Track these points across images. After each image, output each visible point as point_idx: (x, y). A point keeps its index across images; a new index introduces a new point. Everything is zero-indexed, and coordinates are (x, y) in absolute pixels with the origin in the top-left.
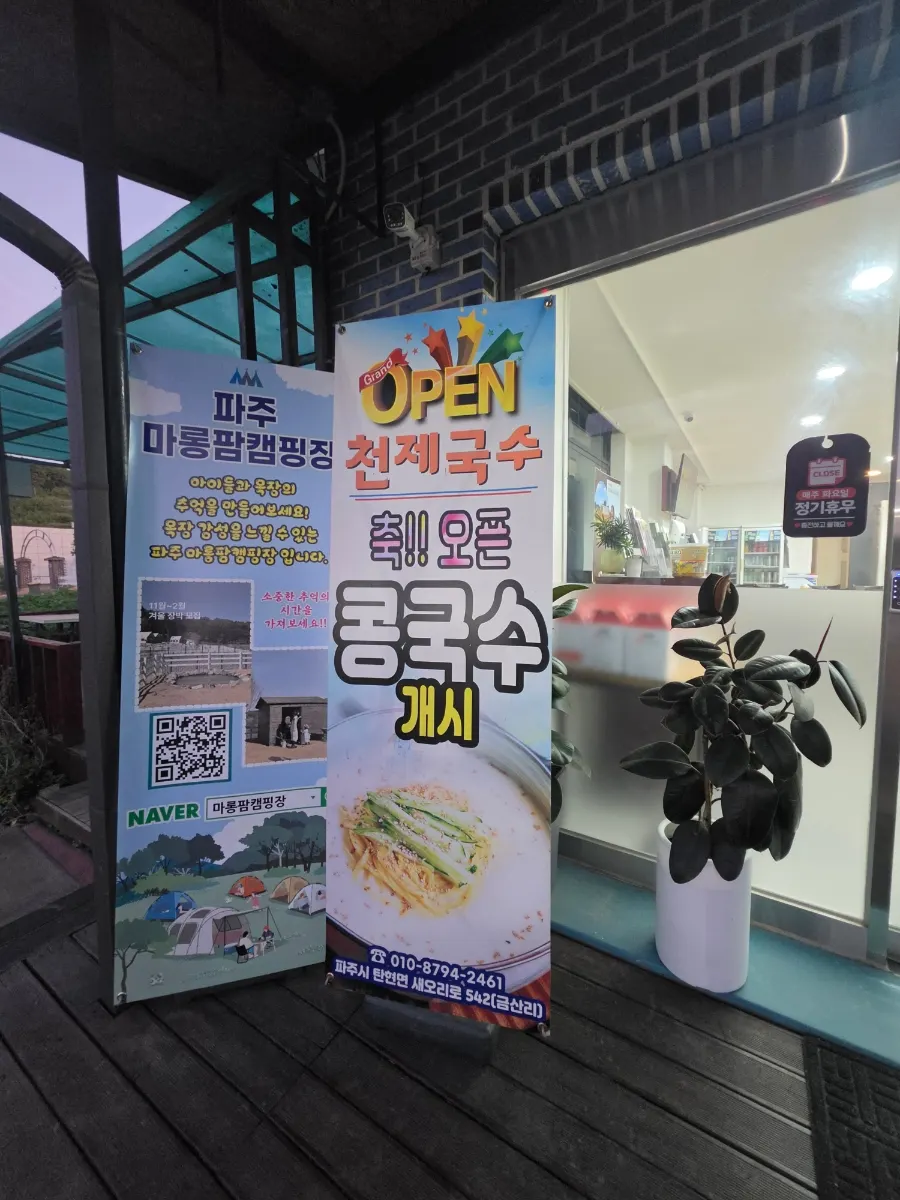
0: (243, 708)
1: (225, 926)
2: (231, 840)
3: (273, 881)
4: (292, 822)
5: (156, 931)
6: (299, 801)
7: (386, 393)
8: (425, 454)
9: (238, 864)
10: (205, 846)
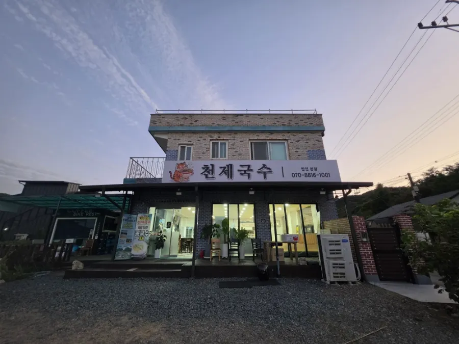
0: (126, 239)
1: (122, 255)
2: (124, 249)
3: (127, 252)
4: (128, 248)
5: (118, 255)
6: (129, 247)
7: (141, 218)
8: (143, 222)
9: (124, 251)
10: (122, 249)
